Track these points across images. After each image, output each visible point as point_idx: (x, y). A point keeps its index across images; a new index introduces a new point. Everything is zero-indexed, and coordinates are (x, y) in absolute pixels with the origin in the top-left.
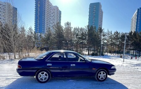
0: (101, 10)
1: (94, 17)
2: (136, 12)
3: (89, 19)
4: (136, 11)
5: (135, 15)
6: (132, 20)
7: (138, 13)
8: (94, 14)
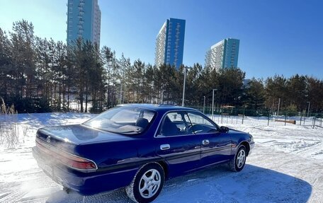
0: (97, 6)
1: (81, 20)
2: (164, 26)
3: (68, 23)
4: (165, 24)
5: (163, 31)
6: (158, 39)
7: (167, 27)
8: (81, 13)
